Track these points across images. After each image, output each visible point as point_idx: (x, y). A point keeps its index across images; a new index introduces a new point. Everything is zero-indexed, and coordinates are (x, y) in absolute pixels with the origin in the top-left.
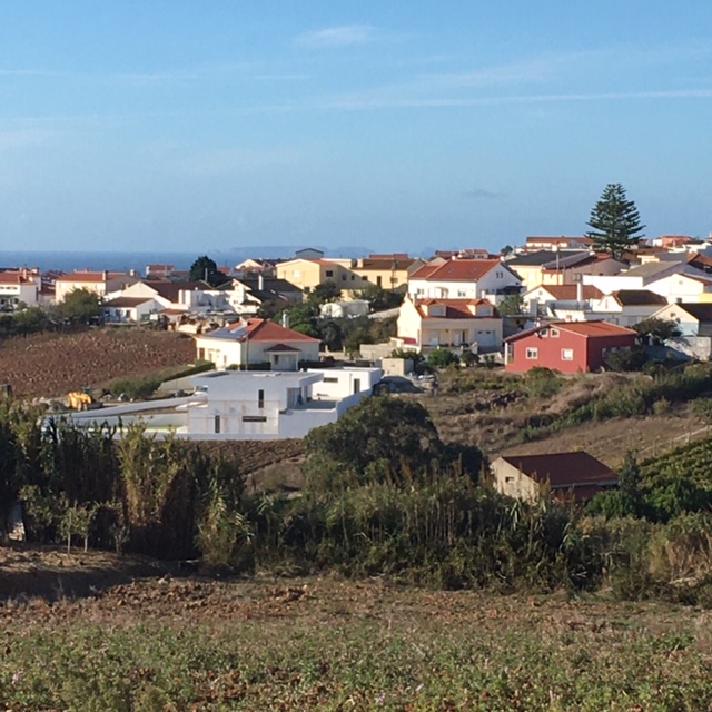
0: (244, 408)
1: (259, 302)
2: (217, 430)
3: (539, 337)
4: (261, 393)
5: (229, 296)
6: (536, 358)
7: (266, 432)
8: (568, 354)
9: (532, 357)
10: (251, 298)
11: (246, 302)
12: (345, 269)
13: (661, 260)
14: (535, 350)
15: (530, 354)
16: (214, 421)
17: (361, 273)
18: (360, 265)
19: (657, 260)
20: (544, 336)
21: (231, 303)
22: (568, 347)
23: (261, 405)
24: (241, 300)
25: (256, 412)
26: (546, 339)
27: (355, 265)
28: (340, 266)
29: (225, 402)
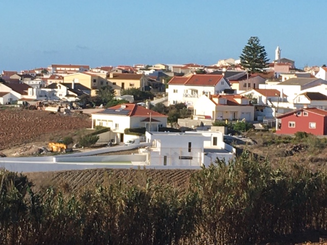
0: (182, 152)
1: (76, 95)
2: (165, 163)
3: (297, 116)
4: (190, 144)
5: (56, 92)
6: (294, 127)
7: (193, 165)
8: (313, 125)
9: (292, 127)
10: (71, 93)
11: (68, 95)
12: (102, 78)
13: (298, 77)
14: (294, 123)
15: (290, 125)
16: (163, 159)
17: (112, 81)
18: (111, 76)
19: (296, 77)
20: (299, 115)
21: (58, 95)
22: (313, 121)
23: (190, 151)
24: (65, 94)
25: (188, 154)
26: (300, 117)
27: (108, 76)
28: (99, 77)
29: (171, 148)
